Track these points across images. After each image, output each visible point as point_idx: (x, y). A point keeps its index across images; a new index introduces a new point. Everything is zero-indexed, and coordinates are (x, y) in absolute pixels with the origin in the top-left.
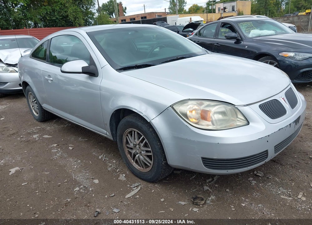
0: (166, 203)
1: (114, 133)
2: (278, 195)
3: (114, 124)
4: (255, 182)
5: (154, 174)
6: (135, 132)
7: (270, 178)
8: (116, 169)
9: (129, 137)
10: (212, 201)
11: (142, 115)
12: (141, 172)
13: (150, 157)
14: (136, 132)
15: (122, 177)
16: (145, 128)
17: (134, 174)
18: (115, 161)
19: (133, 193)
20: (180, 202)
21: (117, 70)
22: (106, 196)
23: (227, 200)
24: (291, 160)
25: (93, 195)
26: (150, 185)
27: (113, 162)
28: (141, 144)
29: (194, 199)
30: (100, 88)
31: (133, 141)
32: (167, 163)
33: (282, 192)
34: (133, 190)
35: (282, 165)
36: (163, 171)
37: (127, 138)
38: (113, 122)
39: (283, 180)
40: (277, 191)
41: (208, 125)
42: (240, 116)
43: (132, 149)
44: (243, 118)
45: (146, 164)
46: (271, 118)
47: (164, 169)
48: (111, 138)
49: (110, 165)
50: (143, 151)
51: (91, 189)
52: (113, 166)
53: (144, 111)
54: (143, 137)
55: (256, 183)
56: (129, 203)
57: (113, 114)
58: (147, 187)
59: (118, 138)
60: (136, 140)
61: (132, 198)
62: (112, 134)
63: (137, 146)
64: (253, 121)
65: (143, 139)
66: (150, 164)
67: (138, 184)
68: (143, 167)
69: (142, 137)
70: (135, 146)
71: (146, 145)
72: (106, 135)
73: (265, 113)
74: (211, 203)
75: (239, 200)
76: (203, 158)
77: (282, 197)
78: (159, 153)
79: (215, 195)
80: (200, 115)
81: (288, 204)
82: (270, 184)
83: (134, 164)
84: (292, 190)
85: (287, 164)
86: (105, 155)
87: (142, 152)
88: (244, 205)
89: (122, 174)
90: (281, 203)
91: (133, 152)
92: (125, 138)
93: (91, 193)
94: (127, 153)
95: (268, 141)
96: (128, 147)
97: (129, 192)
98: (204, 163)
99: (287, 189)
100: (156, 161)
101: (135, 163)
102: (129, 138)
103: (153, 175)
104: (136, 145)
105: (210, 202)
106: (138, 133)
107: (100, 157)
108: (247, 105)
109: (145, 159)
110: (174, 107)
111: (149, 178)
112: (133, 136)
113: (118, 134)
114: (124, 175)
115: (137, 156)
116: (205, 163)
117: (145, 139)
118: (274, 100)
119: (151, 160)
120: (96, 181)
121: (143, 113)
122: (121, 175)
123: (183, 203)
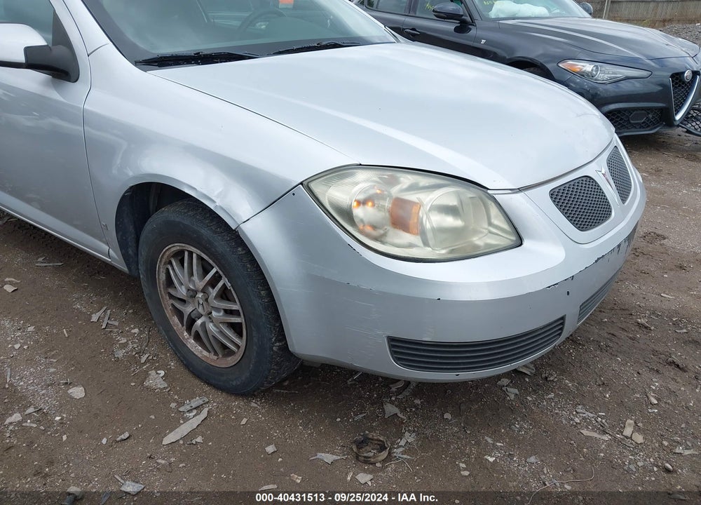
0: (280, 459)
1: (130, 252)
2: (575, 426)
3: (131, 228)
4: (516, 391)
5: (248, 374)
6: (191, 254)
7: (552, 379)
8: (140, 353)
9: (176, 267)
10: (409, 449)
11: (211, 206)
12: (210, 368)
13: (236, 328)
14: (194, 255)
15: (156, 380)
16: (221, 245)
17: (189, 370)
18: (136, 330)
19: (185, 429)
20: (321, 455)
21: (136, 63)
22: (104, 441)
23: (448, 444)
24: (596, 331)
25: (65, 438)
26: (236, 403)
27: (133, 331)
28: (210, 289)
29: (361, 444)
30: (85, 118)
31: (187, 280)
32: (285, 348)
33: (584, 418)
34: (186, 420)
35: (575, 342)
36: (274, 369)
37: (168, 269)
38: (126, 221)
39: (581, 385)
40: (572, 416)
41: (411, 246)
42: (499, 221)
43: (183, 301)
44: (506, 226)
45: (224, 347)
46: (578, 228)
47: (277, 364)
48: (122, 267)
49: (124, 341)
50: (217, 310)
51: (58, 418)
52: (131, 346)
53: (216, 193)
54: (217, 272)
55: (518, 393)
56: (173, 459)
57: (124, 197)
58: (228, 408)
59: (142, 268)
60: (195, 278)
61: (184, 444)
62: (126, 257)
63: (200, 295)
64: (532, 237)
65: (216, 279)
66: (238, 347)
67: (201, 402)
68: (216, 353)
69: (214, 271)
70: (193, 293)
71: (224, 295)
72: (109, 256)
73: (565, 214)
74: (405, 456)
75: (478, 443)
76: (392, 340)
77: (585, 432)
78: (264, 320)
79: (414, 431)
80: (387, 214)
81: (602, 455)
82: (552, 395)
83: (191, 343)
84: (607, 412)
85: (588, 341)
86: (109, 312)
87: (214, 313)
88: (491, 460)
89: (157, 369)
90: (585, 450)
91: (187, 310)
92: (161, 270)
93: (57, 431)
94: (168, 312)
95: (568, 293)
96: (171, 296)
97: (174, 425)
98: (393, 353)
99: (593, 409)
100: (255, 340)
101: (195, 339)
102: (173, 269)
103: (243, 378)
104: (196, 292)
105: (403, 453)
106: (200, 258)
107: (95, 318)
108: (520, 190)
109: (221, 332)
110: (312, 185)
111: (234, 383)
112: (186, 265)
113: (141, 259)
114: (162, 373)
115: (199, 322)
116: (396, 352)
117: (223, 276)
118: (584, 179)
119: (240, 335)
120: (78, 392)
121: (213, 198)
122: (153, 373)
123: (328, 458)
